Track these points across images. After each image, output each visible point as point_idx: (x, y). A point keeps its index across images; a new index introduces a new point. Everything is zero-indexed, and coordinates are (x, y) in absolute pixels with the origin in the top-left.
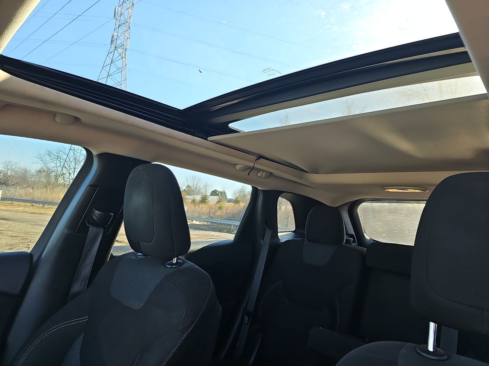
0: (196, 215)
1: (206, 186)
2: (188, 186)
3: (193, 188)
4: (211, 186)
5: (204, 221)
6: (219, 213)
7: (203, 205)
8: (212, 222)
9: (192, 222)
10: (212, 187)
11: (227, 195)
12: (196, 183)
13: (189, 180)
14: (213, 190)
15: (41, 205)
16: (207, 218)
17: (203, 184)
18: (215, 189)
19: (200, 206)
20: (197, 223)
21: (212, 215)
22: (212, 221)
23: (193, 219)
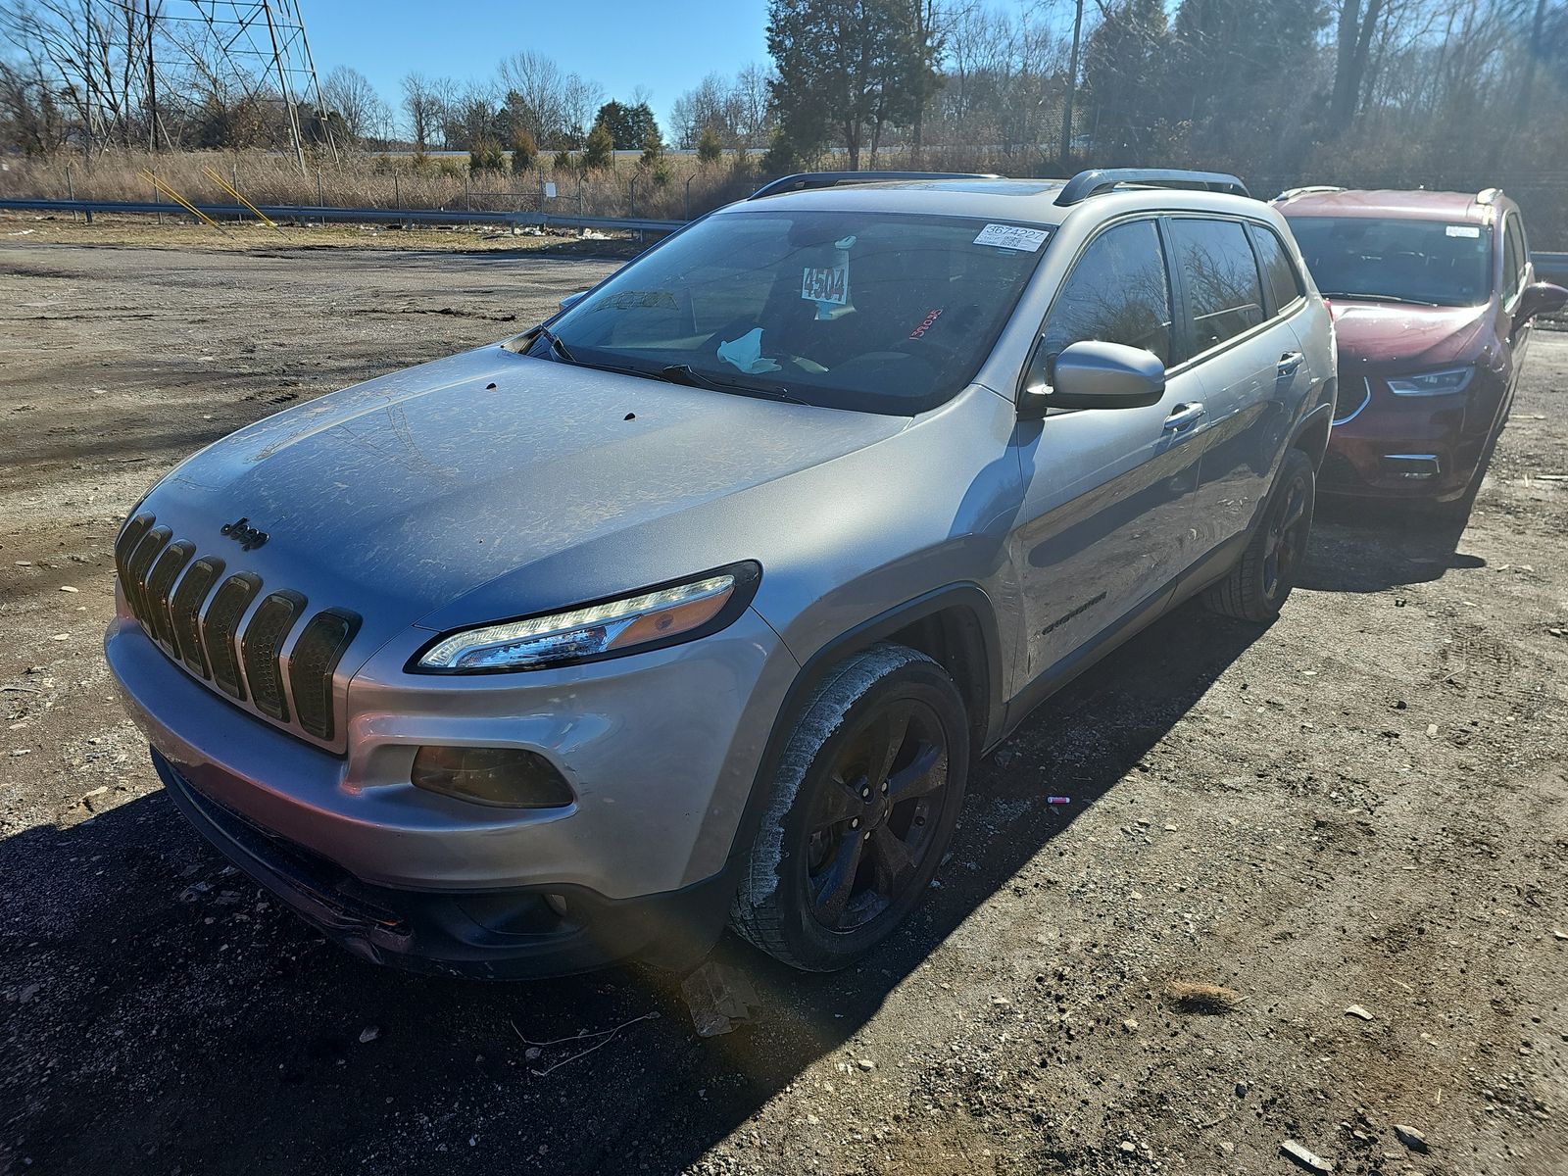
0: (587, 208)
1: (576, 92)
2: (513, 98)
3: (533, 101)
4: (595, 91)
5: (621, 229)
6: (659, 197)
7: (598, 172)
8: (645, 231)
9: (581, 234)
10: (598, 94)
11: (655, 121)
12: (537, 82)
13: (512, 74)
14: (605, 105)
15: (78, 217)
16: (622, 217)
17: (564, 83)
18: (611, 101)
19: (591, 176)
20: (599, 236)
21: (638, 204)
22: (644, 226)
23: (582, 223)
